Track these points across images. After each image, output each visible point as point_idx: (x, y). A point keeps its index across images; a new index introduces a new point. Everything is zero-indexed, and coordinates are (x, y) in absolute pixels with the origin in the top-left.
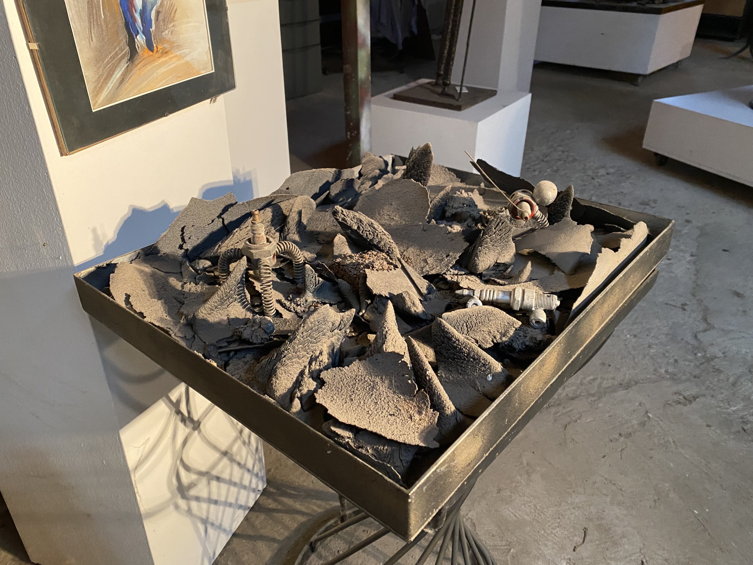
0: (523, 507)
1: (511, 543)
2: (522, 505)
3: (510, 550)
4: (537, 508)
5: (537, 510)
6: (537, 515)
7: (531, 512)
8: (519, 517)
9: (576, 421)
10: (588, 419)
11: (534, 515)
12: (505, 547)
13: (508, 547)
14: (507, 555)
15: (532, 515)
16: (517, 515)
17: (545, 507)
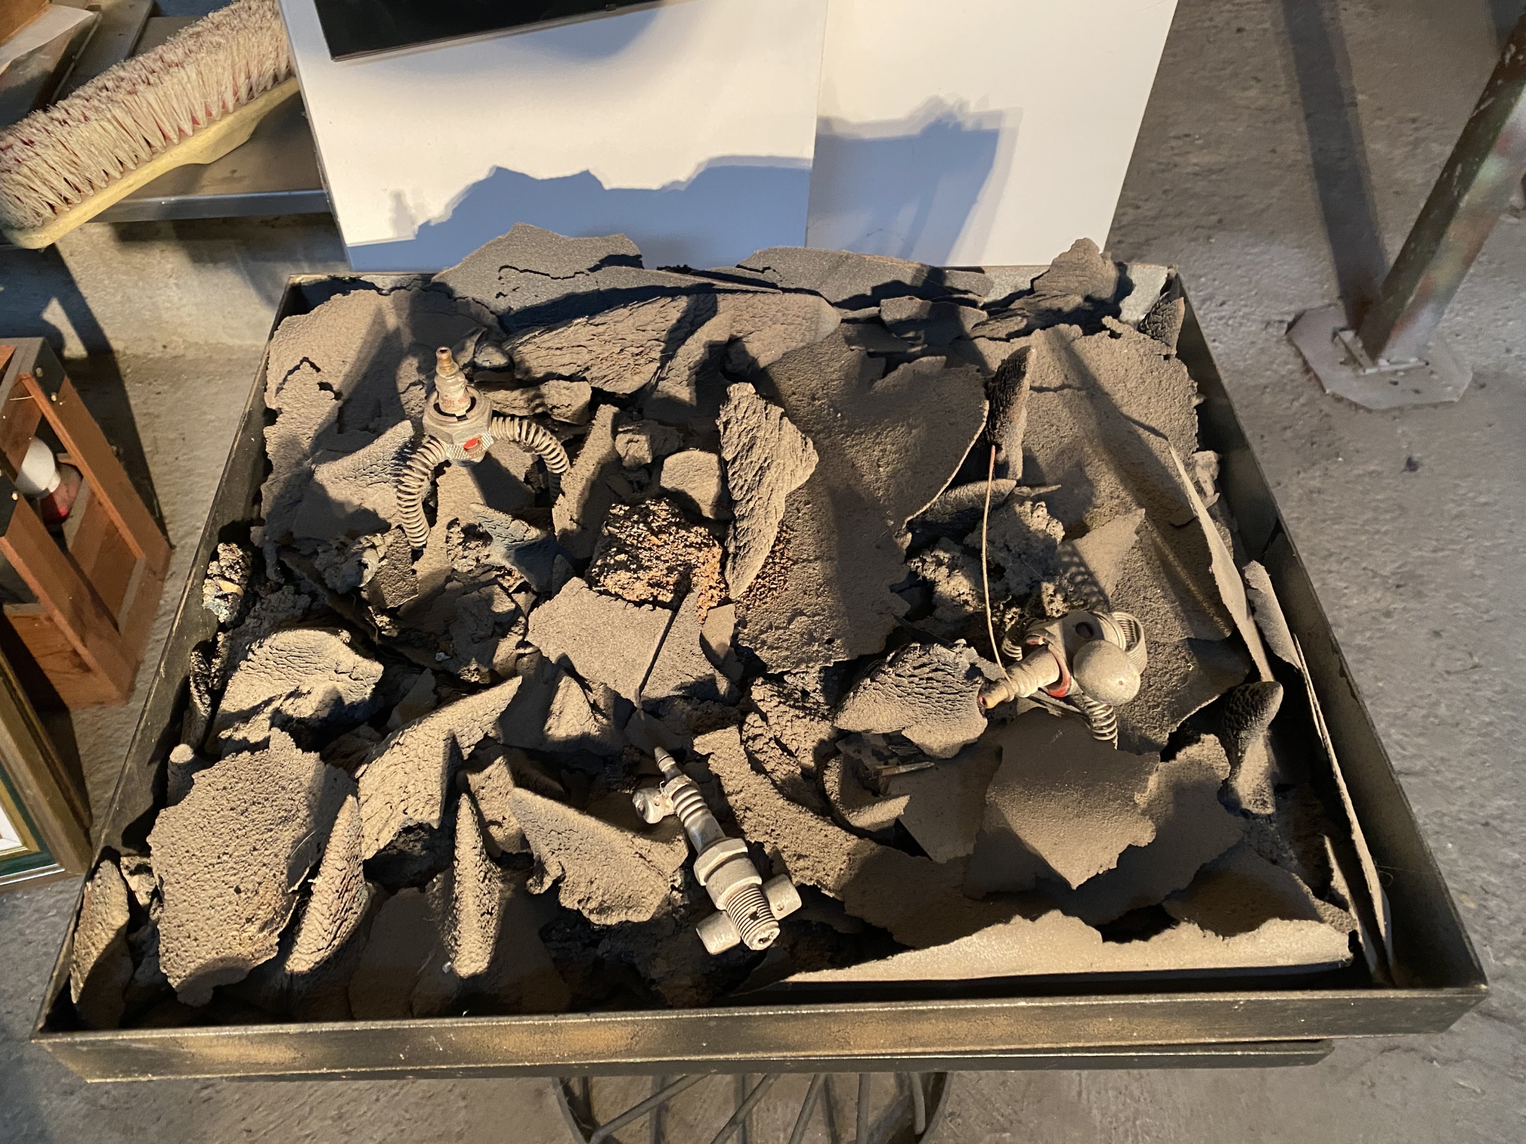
0: (1111, 1093)
1: (1020, 1122)
2: (1113, 1088)
3: (1005, 1130)
4: (1135, 1119)
5: (1130, 1123)
6: (1121, 1130)
7: (1115, 1115)
8: (1084, 1102)
9: (1431, 1061)
10: (1464, 1079)
11: (1115, 1124)
12: (1002, 1119)
13: (1007, 1125)
14: (988, 1132)
15: (1111, 1123)
16: (1084, 1095)
17: (1154, 1134)
